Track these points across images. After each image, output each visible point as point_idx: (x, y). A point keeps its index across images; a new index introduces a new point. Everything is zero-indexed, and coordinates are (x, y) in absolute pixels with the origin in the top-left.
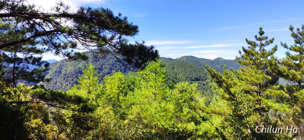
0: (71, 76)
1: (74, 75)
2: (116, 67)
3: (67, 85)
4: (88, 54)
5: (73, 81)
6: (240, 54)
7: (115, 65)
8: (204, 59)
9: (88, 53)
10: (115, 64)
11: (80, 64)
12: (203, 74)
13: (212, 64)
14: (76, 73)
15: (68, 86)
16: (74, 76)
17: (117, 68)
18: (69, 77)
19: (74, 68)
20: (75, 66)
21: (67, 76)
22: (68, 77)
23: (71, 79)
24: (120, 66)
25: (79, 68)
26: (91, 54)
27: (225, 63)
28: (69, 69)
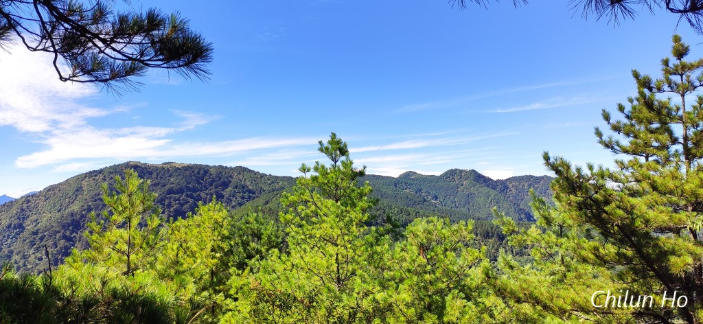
0: (51, 236)
1: (59, 232)
2: (169, 206)
3: (41, 259)
4: (97, 178)
5: (56, 247)
6: (606, 122)
7: (167, 202)
8: (378, 177)
9: (96, 176)
10: (166, 197)
11: (76, 202)
12: (378, 211)
13: (396, 187)
14: (64, 227)
15: (42, 263)
16: (58, 235)
17: (172, 209)
18: (45, 239)
19: (58, 215)
20: (61, 210)
21: (40, 235)
22: (42, 239)
23: (50, 243)
24: (180, 204)
25: (72, 215)
26: (105, 176)
27: (422, 183)
28: (45, 219)
